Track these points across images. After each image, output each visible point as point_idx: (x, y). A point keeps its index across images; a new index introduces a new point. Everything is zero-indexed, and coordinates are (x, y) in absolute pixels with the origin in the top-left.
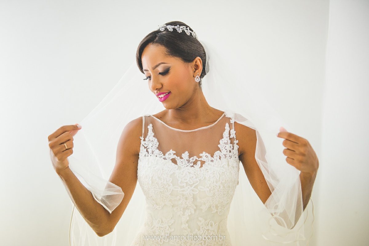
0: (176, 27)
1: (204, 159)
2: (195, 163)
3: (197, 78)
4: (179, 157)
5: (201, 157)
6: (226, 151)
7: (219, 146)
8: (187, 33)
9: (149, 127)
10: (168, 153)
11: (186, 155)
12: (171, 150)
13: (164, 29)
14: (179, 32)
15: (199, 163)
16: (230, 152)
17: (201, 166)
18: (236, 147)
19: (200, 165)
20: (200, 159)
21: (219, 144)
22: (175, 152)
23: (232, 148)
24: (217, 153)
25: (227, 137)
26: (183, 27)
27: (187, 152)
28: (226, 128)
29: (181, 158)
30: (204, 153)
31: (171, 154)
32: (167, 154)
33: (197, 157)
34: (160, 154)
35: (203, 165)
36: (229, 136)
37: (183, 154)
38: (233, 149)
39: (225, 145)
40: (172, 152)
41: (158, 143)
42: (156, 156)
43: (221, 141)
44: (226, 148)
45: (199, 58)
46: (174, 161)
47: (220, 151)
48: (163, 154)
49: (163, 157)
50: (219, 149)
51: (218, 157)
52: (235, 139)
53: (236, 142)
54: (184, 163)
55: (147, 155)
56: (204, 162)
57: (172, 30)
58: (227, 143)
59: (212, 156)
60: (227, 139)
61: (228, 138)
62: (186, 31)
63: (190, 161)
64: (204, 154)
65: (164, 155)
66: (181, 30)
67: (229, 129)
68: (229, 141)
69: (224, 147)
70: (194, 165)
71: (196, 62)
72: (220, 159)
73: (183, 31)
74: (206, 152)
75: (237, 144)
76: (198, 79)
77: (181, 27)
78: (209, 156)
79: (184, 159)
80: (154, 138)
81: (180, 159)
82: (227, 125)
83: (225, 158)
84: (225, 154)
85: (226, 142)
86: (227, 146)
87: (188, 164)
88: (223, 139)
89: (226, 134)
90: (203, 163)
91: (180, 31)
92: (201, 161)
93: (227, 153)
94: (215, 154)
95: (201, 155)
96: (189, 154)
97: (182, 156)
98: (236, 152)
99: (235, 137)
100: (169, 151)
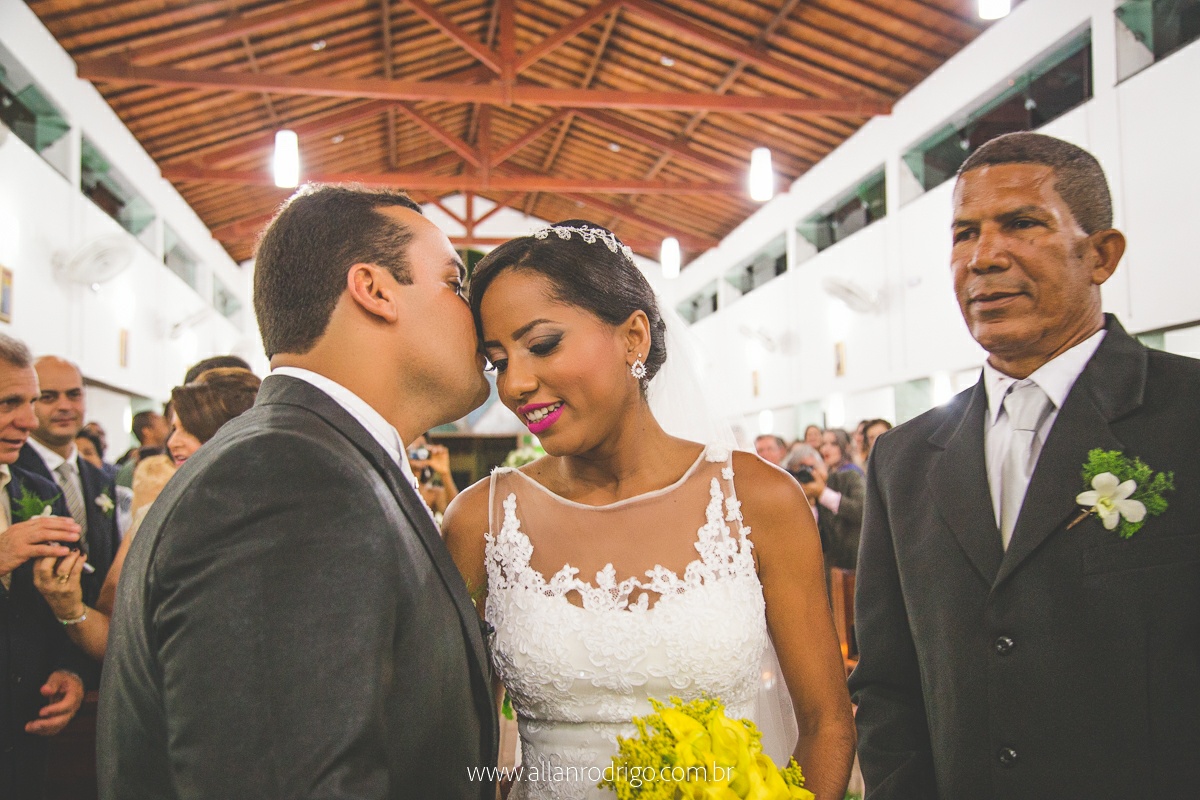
0: (580, 230)
1: (657, 587)
2: (633, 598)
3: (638, 366)
4: (588, 585)
5: (650, 580)
6: (717, 560)
7: (696, 545)
8: (610, 247)
9: (506, 504)
10: (558, 575)
11: (606, 576)
12: (567, 567)
13: (547, 235)
14: (589, 242)
15: (644, 597)
16: (731, 560)
17: (651, 607)
18: (747, 545)
19: (647, 605)
20: (646, 586)
21: (698, 539)
22: (575, 571)
23: (736, 548)
24: (694, 567)
25: (718, 520)
26: (599, 230)
27: (609, 567)
28: (712, 492)
29: (595, 585)
30: (658, 568)
31: (567, 577)
32: (554, 581)
33: (638, 579)
34: (537, 579)
35: (657, 604)
36: (724, 517)
37: (599, 574)
38: (739, 552)
39: (713, 543)
40: (568, 570)
41: (531, 549)
42: (526, 588)
43: (701, 532)
44: (717, 552)
45: (641, 312)
46: (574, 597)
47: (702, 562)
48: (543, 581)
49: (546, 588)
50: (697, 555)
51: (699, 579)
52: (741, 525)
53: (745, 531)
54: (602, 601)
55: (503, 585)
56: (658, 595)
57: (569, 237)
58: (719, 538)
59: (681, 577)
60: (717, 526)
61: (722, 521)
62: (606, 241)
63: (620, 594)
64: (657, 572)
65: (548, 582)
66: (593, 236)
67: (721, 496)
68: (726, 531)
69: (712, 548)
70: (630, 603)
71: (634, 322)
72: (702, 582)
73: (599, 241)
74: (664, 565)
75: (748, 537)
76: (639, 370)
77: (593, 231)
78: (673, 576)
79: (602, 587)
80: (520, 535)
81: (592, 590)
82: (715, 483)
83: (717, 578)
84: (716, 569)
85: (716, 533)
86: (719, 544)
87: (612, 604)
88: (706, 526)
89: (714, 510)
90: (655, 596)
91: (592, 240)
92: (649, 592)
93: (721, 566)
94: (687, 569)
95: (649, 574)
96: (615, 572)
97: (598, 581)
98: (746, 560)
99: (741, 520)
100: (560, 568)
